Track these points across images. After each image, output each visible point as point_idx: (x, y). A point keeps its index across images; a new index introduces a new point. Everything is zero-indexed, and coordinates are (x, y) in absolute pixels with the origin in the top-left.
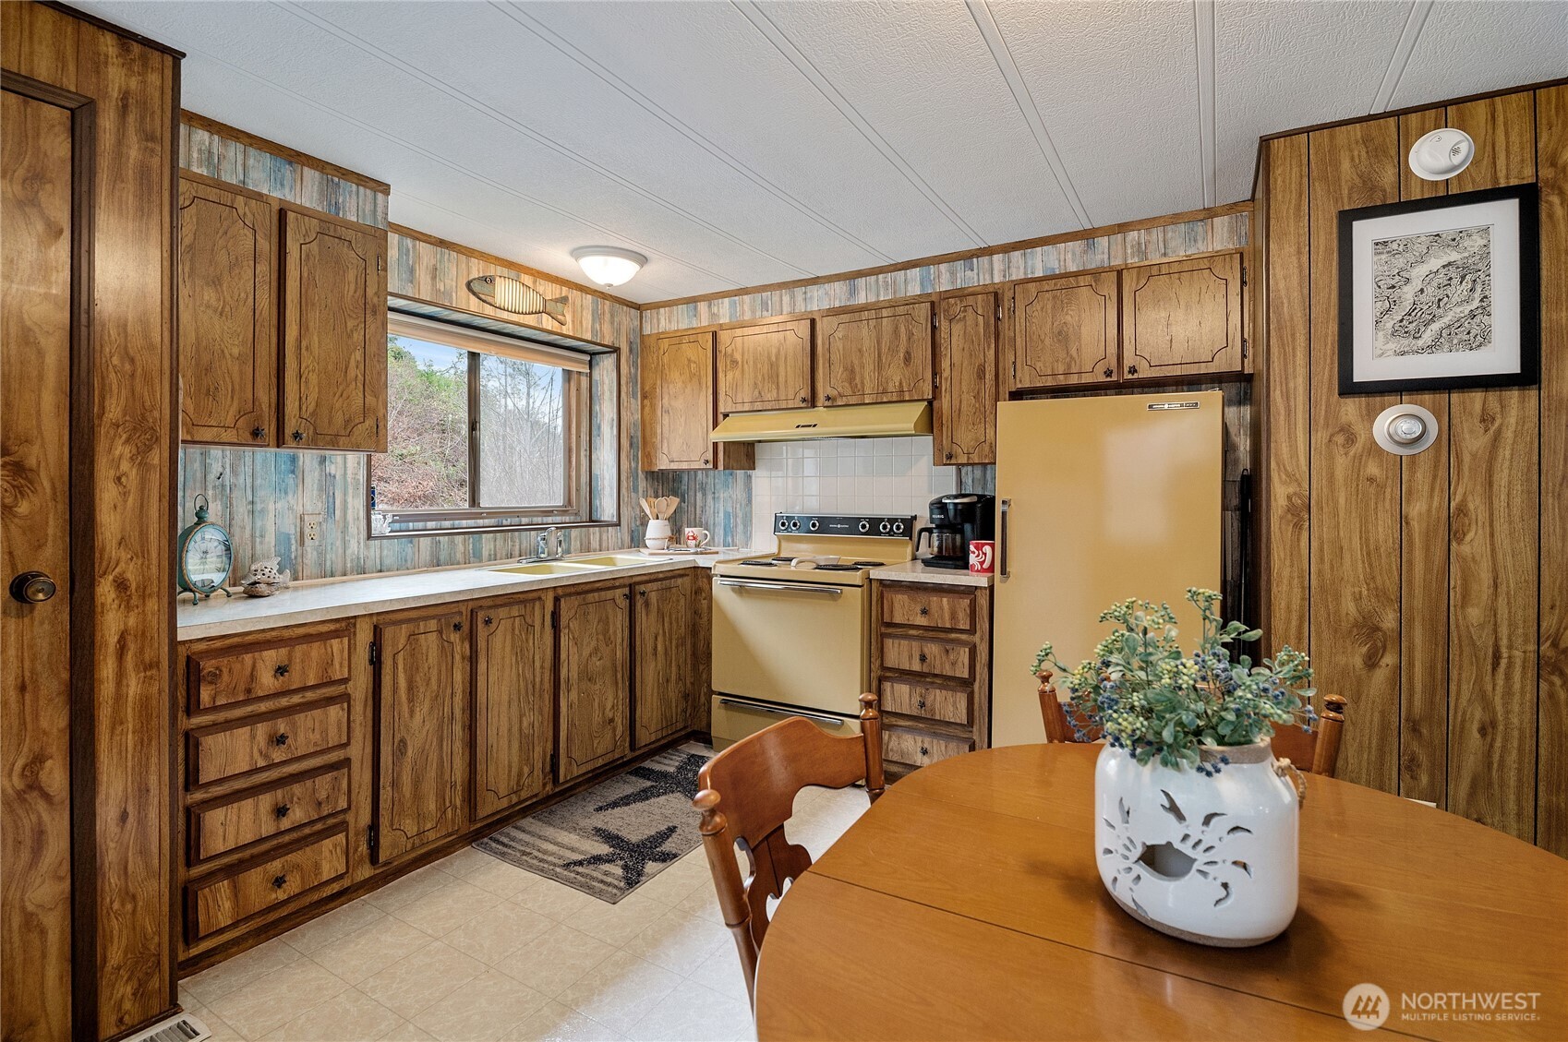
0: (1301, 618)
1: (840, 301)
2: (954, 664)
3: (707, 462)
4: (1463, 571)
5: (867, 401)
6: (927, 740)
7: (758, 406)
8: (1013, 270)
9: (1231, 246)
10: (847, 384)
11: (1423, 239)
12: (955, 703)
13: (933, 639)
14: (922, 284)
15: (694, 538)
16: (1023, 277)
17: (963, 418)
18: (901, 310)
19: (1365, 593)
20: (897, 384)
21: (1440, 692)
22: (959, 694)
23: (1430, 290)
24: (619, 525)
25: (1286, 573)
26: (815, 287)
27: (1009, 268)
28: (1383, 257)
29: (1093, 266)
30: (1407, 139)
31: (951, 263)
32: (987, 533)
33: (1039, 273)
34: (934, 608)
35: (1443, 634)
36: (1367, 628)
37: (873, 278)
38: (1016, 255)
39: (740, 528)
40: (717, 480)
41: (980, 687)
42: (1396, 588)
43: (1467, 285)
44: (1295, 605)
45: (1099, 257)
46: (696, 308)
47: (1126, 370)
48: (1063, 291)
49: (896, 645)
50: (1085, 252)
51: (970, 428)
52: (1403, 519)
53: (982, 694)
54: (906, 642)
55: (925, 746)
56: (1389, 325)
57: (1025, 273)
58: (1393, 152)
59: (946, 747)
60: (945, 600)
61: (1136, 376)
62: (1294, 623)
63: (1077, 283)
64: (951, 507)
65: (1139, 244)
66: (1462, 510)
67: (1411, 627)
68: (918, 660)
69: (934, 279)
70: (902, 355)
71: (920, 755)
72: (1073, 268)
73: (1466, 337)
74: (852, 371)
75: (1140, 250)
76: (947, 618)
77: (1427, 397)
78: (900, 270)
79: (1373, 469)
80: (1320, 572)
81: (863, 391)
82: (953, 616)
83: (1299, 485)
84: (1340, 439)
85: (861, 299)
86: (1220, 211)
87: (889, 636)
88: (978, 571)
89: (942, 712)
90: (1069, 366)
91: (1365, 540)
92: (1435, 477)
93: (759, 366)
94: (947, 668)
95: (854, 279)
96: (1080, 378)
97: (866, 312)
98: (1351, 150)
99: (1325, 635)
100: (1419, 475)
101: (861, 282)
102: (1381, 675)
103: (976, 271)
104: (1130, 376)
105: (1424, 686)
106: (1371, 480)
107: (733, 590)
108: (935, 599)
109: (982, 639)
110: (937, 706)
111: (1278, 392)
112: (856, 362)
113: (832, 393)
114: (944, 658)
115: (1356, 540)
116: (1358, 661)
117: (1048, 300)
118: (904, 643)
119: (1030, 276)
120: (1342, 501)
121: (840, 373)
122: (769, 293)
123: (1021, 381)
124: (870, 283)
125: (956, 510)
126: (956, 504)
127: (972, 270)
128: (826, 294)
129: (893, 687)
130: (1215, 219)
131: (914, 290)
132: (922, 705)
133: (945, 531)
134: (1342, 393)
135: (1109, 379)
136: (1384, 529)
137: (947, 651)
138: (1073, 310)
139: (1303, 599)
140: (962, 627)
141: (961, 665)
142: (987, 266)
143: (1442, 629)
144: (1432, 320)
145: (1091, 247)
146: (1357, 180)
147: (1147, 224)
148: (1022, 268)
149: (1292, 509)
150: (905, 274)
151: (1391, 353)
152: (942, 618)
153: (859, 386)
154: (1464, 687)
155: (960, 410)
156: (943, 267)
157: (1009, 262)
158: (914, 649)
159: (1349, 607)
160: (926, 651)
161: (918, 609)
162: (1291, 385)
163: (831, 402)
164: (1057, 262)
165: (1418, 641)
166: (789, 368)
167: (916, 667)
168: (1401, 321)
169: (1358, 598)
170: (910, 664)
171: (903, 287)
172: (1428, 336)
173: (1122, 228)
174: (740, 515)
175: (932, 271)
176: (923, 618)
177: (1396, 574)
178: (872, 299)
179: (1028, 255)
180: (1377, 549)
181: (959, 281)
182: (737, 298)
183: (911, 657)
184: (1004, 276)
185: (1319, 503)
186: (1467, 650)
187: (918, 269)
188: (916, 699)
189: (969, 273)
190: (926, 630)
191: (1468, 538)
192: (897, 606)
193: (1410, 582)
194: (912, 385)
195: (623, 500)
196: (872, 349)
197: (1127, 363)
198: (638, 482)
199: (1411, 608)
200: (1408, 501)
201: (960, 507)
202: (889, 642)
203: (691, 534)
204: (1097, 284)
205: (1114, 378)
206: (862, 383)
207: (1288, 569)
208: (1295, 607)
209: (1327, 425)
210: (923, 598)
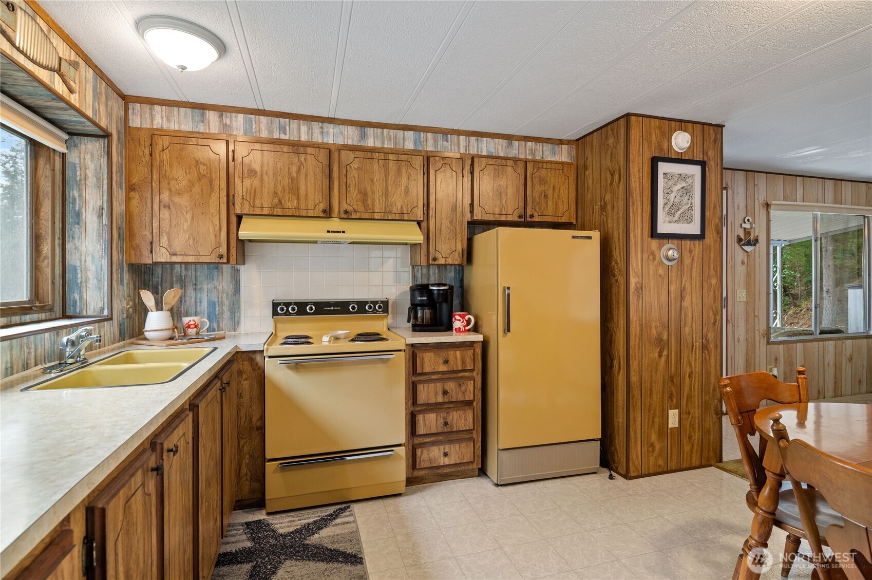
0: (639, 339)
1: (353, 140)
2: (464, 393)
3: (221, 257)
4: (684, 313)
5: (376, 218)
6: (447, 446)
7: (278, 211)
8: (471, 148)
9: (568, 161)
10: (360, 203)
11: (677, 175)
12: (465, 417)
13: (449, 379)
14: (415, 143)
15: (196, 327)
16: (476, 153)
17: (443, 235)
18: (403, 157)
19: (658, 325)
20: (399, 208)
21: (679, 363)
22: (468, 411)
23: (678, 197)
24: (111, 319)
25: (635, 319)
26: (331, 126)
27: (468, 145)
28: (666, 180)
29: (511, 156)
30: (671, 131)
31: (435, 134)
32: (465, 307)
33: (485, 153)
34: (451, 358)
35: (680, 341)
36: (659, 340)
37: (379, 130)
38: (473, 139)
39: (227, 314)
40: (199, 274)
41: (477, 404)
42: (667, 321)
43: (687, 197)
44: (638, 331)
45: (514, 151)
46: (203, 115)
47: (528, 216)
48: (500, 167)
49: (426, 388)
50: (508, 147)
51: (447, 241)
52: (669, 292)
53: (478, 408)
54: (433, 384)
55: (446, 450)
56: (667, 210)
57: (478, 151)
58: (667, 136)
59: (459, 447)
60: (458, 352)
61: (532, 220)
62: (637, 341)
63: (506, 163)
64: (436, 292)
65: (532, 149)
66: (684, 288)
67: (671, 337)
68: (441, 395)
69: (423, 141)
70: (403, 188)
71: (442, 458)
72: (502, 154)
73: (687, 218)
74: (365, 194)
75: (532, 152)
76: (459, 364)
77: (675, 241)
78: (400, 129)
79: (661, 271)
80: (645, 317)
81: (374, 209)
82: (463, 362)
83: (639, 278)
84: (651, 257)
85: (370, 143)
86: (565, 142)
87: (420, 382)
88: (462, 332)
89: (458, 425)
90: (501, 210)
91: (658, 302)
92: (677, 275)
93: (279, 178)
94: (460, 396)
95: (365, 127)
96: (506, 218)
97: (377, 154)
98: (655, 130)
99: (647, 346)
100: (673, 274)
101: (370, 131)
102: (663, 359)
103: (449, 143)
104: (530, 220)
105: (675, 362)
106: (660, 276)
107: (289, 368)
108: (452, 352)
109: (478, 374)
110: (455, 421)
111: (632, 235)
112: (368, 188)
113: (350, 209)
114: (458, 390)
115: (656, 302)
116: (656, 355)
117: (492, 170)
118: (432, 385)
119: (480, 154)
120: (652, 285)
121: (355, 194)
122: (287, 120)
123: (476, 216)
124: (377, 133)
125: (438, 294)
126: (438, 290)
127: (447, 142)
128: (341, 133)
129: (424, 416)
130: (563, 145)
131: (410, 145)
132: (446, 424)
133: (425, 308)
134: (652, 236)
135: (520, 220)
136: (664, 298)
137: (460, 385)
138: (504, 178)
139: (640, 330)
140: (468, 368)
141: (468, 392)
142: (456, 141)
143: (679, 337)
144: (678, 210)
145: (510, 145)
146: (657, 144)
147: (536, 140)
148: (476, 148)
149: (637, 289)
150: (404, 134)
151: (667, 222)
152: (456, 364)
153: (370, 206)
154: (685, 359)
155: (441, 230)
156: (429, 135)
157: (469, 142)
158: (438, 388)
159: (654, 332)
160: (447, 388)
161: (441, 361)
162: (636, 232)
163: (347, 216)
164: (494, 149)
165: (673, 343)
166: (309, 185)
167: (440, 399)
168: (670, 208)
169: (656, 328)
170: (436, 398)
171: (401, 142)
172: (677, 216)
173: (526, 139)
174: (226, 303)
175: (422, 136)
176: (444, 366)
177: (667, 315)
178: (378, 145)
179: (479, 141)
180: (662, 306)
181: (439, 147)
182: (253, 116)
183: (436, 394)
184: (466, 150)
185: (645, 286)
186: (686, 344)
187: (412, 132)
188: (441, 422)
189: (445, 143)
190: (443, 374)
191: (686, 299)
192: (426, 360)
193: (671, 318)
194: (410, 210)
195: (114, 293)
196: (381, 181)
197: (529, 213)
198: (123, 274)
199: (671, 330)
200: (670, 285)
201: (441, 292)
202: (420, 387)
203: (192, 323)
204: (515, 166)
205: (523, 220)
206: (373, 204)
207: (635, 317)
208: (637, 334)
209: (647, 251)
210: (444, 354)
